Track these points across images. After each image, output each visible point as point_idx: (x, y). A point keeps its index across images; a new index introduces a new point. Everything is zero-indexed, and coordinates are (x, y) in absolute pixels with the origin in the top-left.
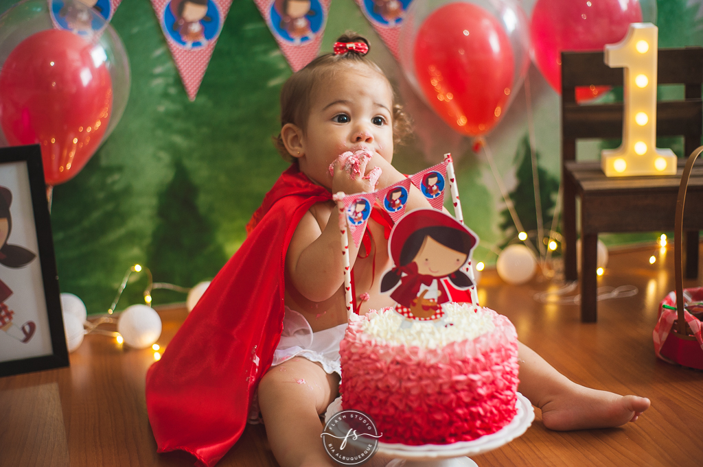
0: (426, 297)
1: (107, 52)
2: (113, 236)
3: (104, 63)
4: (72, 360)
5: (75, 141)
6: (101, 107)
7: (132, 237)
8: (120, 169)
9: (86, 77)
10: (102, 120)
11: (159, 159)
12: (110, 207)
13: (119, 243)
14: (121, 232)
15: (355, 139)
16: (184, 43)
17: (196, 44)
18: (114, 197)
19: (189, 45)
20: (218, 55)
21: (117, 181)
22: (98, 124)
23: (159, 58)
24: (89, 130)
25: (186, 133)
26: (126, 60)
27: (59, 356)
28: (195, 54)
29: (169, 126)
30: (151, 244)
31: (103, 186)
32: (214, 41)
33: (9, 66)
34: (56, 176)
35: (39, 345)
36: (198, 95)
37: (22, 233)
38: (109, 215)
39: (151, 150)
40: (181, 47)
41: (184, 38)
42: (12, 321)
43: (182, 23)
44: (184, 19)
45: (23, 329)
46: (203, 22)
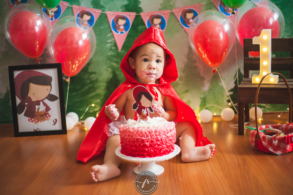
0: (144, 113)
1: (88, 35)
2: (91, 95)
3: (86, 39)
4: (68, 133)
5: (77, 62)
6: (85, 52)
7: (97, 96)
8: (95, 73)
9: (81, 43)
10: (86, 55)
11: (108, 70)
12: (91, 85)
13: (93, 97)
14: (94, 94)
17: (122, 33)
18: (93, 82)
19: (119, 33)
20: (129, 36)
21: (94, 77)
22: (85, 57)
23: (109, 37)
24: (82, 59)
25: (117, 62)
26: (95, 38)
27: (64, 131)
28: (121, 36)
29: (112, 60)
30: (103, 98)
31: (89, 78)
32: (128, 32)
33: (57, 38)
34: (71, 74)
35: (58, 127)
36: (122, 50)
37: (55, 91)
38: (90, 88)
39: (105, 67)
40: (117, 33)
41: (118, 31)
42: (50, 118)
43: (117, 26)
44: (118, 24)
45: (53, 121)
46: (124, 25)
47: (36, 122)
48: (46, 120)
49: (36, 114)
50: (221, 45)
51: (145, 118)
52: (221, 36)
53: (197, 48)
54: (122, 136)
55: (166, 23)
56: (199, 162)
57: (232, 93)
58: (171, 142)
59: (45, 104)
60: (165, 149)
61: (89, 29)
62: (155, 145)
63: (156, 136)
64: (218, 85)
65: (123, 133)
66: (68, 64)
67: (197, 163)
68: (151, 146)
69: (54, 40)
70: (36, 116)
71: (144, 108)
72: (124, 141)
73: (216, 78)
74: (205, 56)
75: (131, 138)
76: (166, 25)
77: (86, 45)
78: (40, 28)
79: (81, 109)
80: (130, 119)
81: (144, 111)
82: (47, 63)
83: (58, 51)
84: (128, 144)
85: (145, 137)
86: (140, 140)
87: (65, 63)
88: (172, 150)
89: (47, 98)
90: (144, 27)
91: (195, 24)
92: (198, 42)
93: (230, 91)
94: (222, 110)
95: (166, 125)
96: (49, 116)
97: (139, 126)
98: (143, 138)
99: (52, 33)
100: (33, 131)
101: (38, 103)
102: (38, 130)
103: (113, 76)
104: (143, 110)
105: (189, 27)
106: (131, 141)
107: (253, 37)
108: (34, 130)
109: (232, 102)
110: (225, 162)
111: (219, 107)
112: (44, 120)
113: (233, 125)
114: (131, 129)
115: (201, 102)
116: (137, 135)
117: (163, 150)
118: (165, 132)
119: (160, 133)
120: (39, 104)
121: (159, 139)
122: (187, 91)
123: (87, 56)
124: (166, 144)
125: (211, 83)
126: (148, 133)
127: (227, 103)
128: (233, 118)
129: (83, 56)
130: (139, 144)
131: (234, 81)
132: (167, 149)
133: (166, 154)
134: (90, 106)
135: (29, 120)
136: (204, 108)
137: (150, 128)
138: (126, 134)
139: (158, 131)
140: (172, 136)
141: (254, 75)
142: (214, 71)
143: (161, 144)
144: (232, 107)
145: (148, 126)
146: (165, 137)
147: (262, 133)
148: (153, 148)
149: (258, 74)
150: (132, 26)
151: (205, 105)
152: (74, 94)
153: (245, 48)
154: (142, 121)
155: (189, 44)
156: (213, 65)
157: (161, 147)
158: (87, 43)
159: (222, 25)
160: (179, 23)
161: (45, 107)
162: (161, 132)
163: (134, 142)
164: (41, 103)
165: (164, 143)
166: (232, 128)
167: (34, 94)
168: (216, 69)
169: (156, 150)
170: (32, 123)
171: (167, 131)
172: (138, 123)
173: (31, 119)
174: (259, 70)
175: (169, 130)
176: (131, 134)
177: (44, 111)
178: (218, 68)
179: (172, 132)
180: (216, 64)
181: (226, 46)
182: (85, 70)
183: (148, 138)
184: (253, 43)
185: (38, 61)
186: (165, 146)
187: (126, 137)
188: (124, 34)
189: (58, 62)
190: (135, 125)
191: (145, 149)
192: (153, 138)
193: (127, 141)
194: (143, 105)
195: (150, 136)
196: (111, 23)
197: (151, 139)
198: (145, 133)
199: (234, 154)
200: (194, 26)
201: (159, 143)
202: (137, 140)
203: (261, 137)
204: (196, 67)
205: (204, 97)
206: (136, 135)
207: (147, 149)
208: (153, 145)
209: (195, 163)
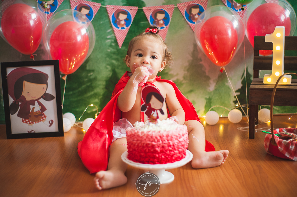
0: (154, 115)
1: (86, 30)
2: (89, 94)
3: (85, 34)
4: (65, 135)
5: (75, 59)
6: (84, 48)
7: (96, 95)
8: (93, 71)
9: (79, 38)
10: (84, 52)
11: (107, 68)
12: (89, 84)
13: (91, 97)
14: (92, 93)
15: (142, 62)
16: (118, 28)
17: (123, 28)
18: (91, 81)
19: (120, 28)
20: (130, 32)
21: (92, 75)
22: (83, 54)
23: (109, 32)
24: (80, 55)
25: (117, 60)
26: (94, 33)
27: (60, 133)
28: (122, 31)
29: (111, 57)
30: (102, 98)
31: (87, 77)
32: (129, 27)
33: (54, 33)
34: (68, 72)
35: (54, 128)
36: (122, 46)
37: (51, 90)
38: (88, 87)
39: (104, 65)
40: (117, 29)
41: (118, 26)
42: (46, 119)
43: (118, 20)
44: (119, 19)
45: (49, 122)
46: (125, 20)
47: (30, 123)
48: (41, 121)
49: (30, 114)
50: (230, 43)
51: (154, 121)
52: (230, 33)
53: (204, 45)
54: (129, 141)
55: (170, 18)
56: (211, 169)
57: (239, 93)
58: (184, 147)
59: (40, 104)
60: (177, 155)
61: (87, 24)
62: (166, 151)
63: (168, 140)
64: (224, 85)
65: (131, 138)
66: (65, 61)
67: (209, 169)
68: (162, 151)
69: (50, 35)
70: (30, 116)
71: (154, 110)
72: (132, 146)
73: (222, 77)
74: (212, 54)
75: (140, 143)
76: (170, 20)
77: (85, 40)
78: (35, 22)
79: (78, 110)
80: (138, 122)
81: (153, 114)
82: (41, 60)
83: (54, 46)
84: (136, 149)
85: (155, 142)
86: (150, 146)
87: (61, 60)
88: (184, 156)
89: (42, 97)
90: (146, 22)
91: (201, 21)
92: (205, 39)
93: (237, 91)
94: (229, 112)
95: (179, 129)
96: (45, 117)
97: (149, 130)
98: (154, 143)
99: (49, 27)
100: (27, 133)
101: (33, 102)
102: (33, 132)
103: (113, 74)
104: (153, 112)
105: (194, 23)
106: (140, 146)
107: (265, 35)
108: (28, 131)
109: (239, 103)
110: (239, 169)
111: (226, 108)
112: (40, 121)
113: (242, 128)
114: (140, 134)
115: (207, 103)
116: (147, 140)
117: (175, 156)
118: (177, 136)
119: (172, 137)
120: (34, 104)
121: (171, 144)
122: (191, 91)
123: (86, 53)
124: (178, 150)
125: (217, 83)
126: (159, 138)
127: (233, 104)
128: (241, 120)
129: (82, 53)
130: (149, 150)
131: (241, 81)
132: (179, 155)
133: (178, 161)
134: (88, 106)
135: (23, 121)
136: (210, 109)
137: (161, 133)
138: (134, 138)
139: (170, 135)
140: (184, 141)
141: (265, 75)
142: (222, 70)
143: (173, 150)
144: (239, 109)
145: (159, 130)
146: (177, 142)
147: (277, 137)
148: (164, 154)
149: (270, 74)
150: (133, 21)
151: (211, 107)
152: (71, 93)
153: (255, 46)
154: (151, 124)
155: (195, 41)
156: (220, 64)
157: (172, 152)
158: (86, 39)
159: (231, 22)
160: (183, 19)
161: (40, 107)
162: (174, 137)
163: (143, 147)
164: (36, 102)
165: (176, 149)
166: (241, 131)
167: (28, 93)
168: (223, 68)
169: (167, 156)
170: (26, 124)
171: (179, 136)
172: (148, 126)
173: (25, 120)
174: (271, 69)
175: (181, 134)
176: (139, 139)
177: (39, 111)
178: (225, 67)
179: (185, 136)
180: (224, 63)
181: (235, 45)
182: (83, 68)
183: (159, 143)
184: (266, 41)
185: (32, 57)
186: (177, 152)
187: (135, 142)
188: (125, 29)
189: (55, 59)
190: (145, 128)
191: (156, 156)
192: (165, 144)
193: (136, 146)
194: (152, 107)
195: (161, 142)
196: (111, 18)
197: (162, 145)
198: (156, 138)
199: (248, 159)
200: (199, 22)
201: (170, 148)
202: (147, 145)
203: (277, 142)
204: (201, 66)
205: (209, 97)
206: (145, 140)
207: (157, 156)
208: (165, 150)
209: (206, 169)
